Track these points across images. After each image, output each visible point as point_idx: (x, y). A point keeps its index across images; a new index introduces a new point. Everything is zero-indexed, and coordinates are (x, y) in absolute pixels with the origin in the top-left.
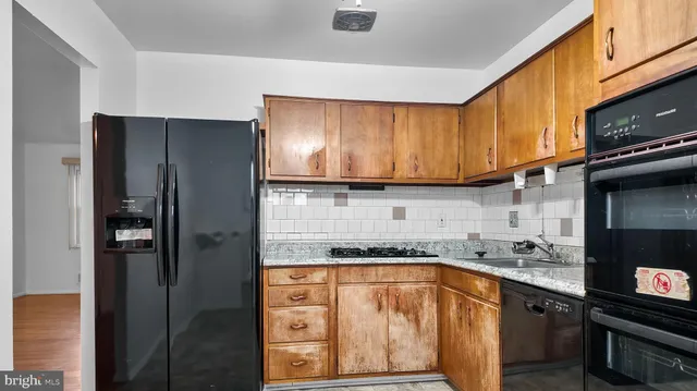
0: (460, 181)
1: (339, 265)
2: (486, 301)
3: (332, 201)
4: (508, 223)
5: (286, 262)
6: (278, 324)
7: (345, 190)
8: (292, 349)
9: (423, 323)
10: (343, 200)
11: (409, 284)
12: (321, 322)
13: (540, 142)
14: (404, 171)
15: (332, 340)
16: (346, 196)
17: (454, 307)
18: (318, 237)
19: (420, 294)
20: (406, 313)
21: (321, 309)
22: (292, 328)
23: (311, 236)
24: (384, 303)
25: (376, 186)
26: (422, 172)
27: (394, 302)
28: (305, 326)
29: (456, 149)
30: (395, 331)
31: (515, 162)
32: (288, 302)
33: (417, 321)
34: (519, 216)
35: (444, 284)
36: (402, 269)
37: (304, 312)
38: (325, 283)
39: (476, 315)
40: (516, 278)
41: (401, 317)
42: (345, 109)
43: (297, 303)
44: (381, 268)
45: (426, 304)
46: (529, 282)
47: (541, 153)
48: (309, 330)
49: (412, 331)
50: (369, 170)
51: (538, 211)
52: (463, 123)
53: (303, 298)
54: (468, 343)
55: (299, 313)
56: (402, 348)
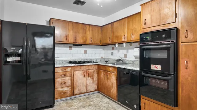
0: (101, 45)
1: (74, 66)
2: (113, 72)
3: (68, 48)
4: (111, 54)
5: (60, 66)
6: (58, 83)
7: (72, 46)
8: (62, 89)
9: (94, 79)
10: (71, 48)
11: (92, 70)
12: (70, 81)
13: (123, 37)
14: (89, 42)
15: (72, 86)
16: (71, 47)
17: (103, 74)
18: (64, 58)
19: (94, 72)
20: (90, 77)
21: (70, 78)
22: (62, 84)
23: (62, 58)
24: (86, 75)
25: (80, 45)
26: (93, 42)
27: (88, 75)
28: (65, 83)
29: (100, 37)
30: (88, 82)
31: (117, 41)
32: (60, 77)
33: (93, 79)
34: (114, 53)
35: (99, 69)
36: (90, 66)
37: (65, 79)
38: (71, 71)
39: (110, 76)
40: (122, 67)
41: (89, 78)
42: (74, 24)
43: (63, 77)
44: (85, 66)
45: (95, 74)
46: (125, 68)
47: (123, 40)
48: (66, 84)
49: (92, 81)
50: (80, 41)
51: (118, 52)
52: (102, 30)
53: (65, 75)
54: (107, 82)
55: (63, 79)
56: (89, 86)
